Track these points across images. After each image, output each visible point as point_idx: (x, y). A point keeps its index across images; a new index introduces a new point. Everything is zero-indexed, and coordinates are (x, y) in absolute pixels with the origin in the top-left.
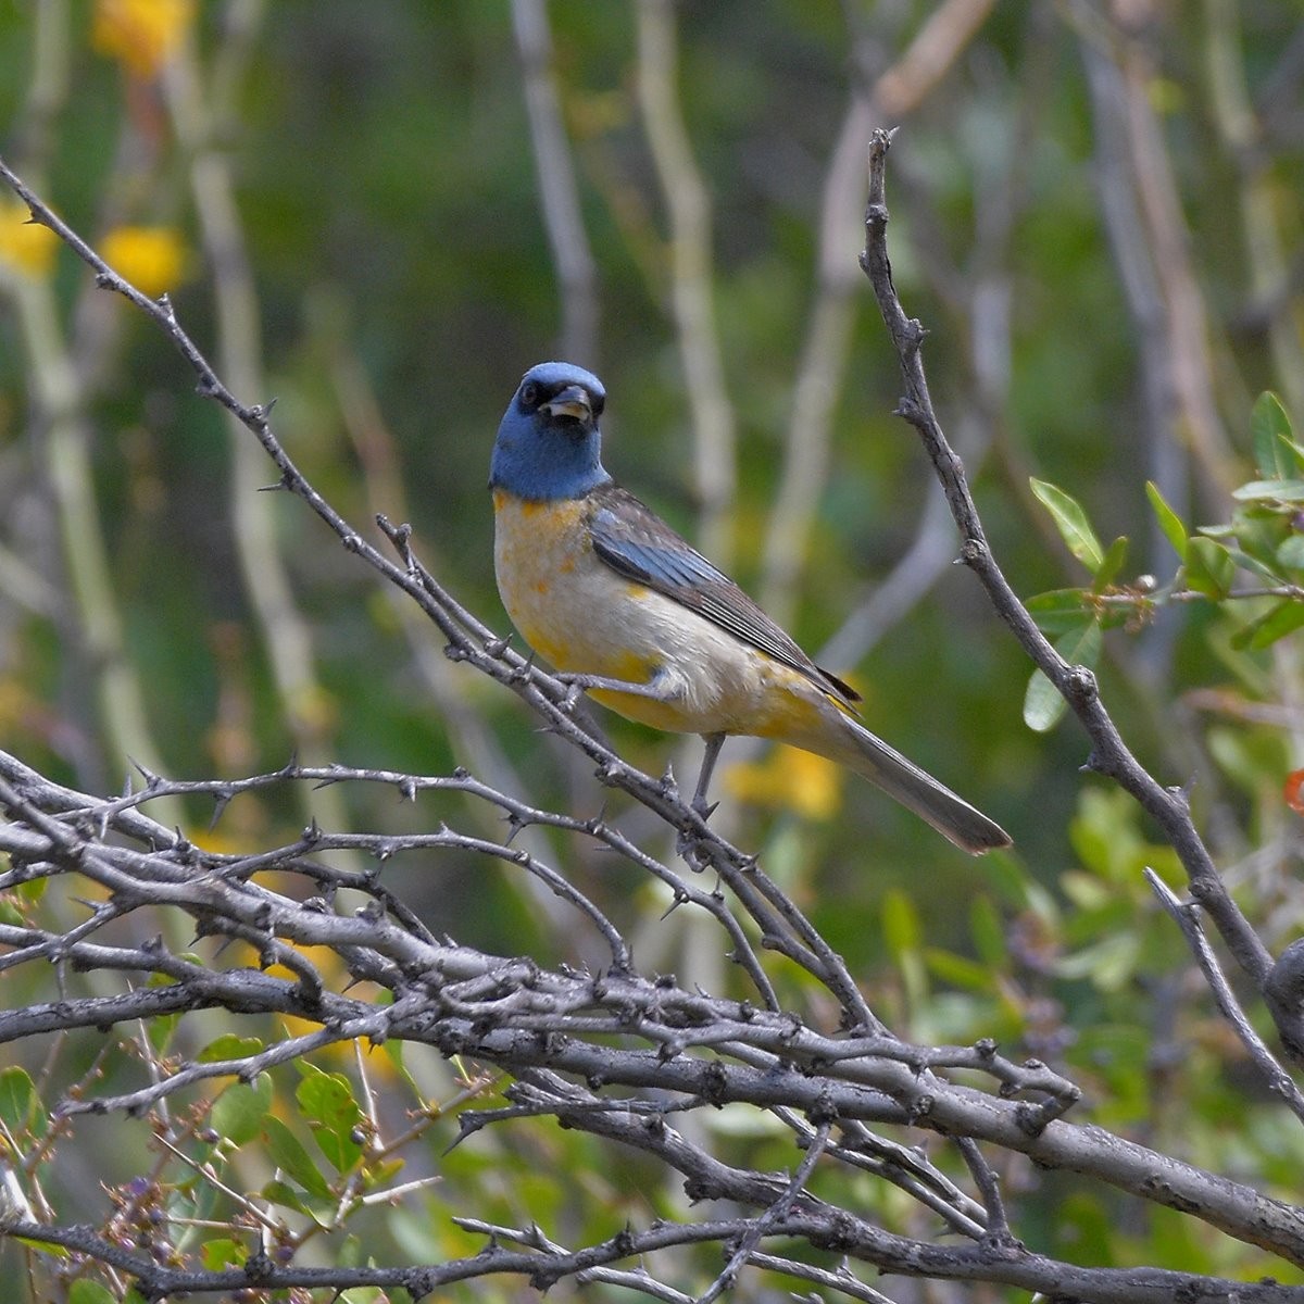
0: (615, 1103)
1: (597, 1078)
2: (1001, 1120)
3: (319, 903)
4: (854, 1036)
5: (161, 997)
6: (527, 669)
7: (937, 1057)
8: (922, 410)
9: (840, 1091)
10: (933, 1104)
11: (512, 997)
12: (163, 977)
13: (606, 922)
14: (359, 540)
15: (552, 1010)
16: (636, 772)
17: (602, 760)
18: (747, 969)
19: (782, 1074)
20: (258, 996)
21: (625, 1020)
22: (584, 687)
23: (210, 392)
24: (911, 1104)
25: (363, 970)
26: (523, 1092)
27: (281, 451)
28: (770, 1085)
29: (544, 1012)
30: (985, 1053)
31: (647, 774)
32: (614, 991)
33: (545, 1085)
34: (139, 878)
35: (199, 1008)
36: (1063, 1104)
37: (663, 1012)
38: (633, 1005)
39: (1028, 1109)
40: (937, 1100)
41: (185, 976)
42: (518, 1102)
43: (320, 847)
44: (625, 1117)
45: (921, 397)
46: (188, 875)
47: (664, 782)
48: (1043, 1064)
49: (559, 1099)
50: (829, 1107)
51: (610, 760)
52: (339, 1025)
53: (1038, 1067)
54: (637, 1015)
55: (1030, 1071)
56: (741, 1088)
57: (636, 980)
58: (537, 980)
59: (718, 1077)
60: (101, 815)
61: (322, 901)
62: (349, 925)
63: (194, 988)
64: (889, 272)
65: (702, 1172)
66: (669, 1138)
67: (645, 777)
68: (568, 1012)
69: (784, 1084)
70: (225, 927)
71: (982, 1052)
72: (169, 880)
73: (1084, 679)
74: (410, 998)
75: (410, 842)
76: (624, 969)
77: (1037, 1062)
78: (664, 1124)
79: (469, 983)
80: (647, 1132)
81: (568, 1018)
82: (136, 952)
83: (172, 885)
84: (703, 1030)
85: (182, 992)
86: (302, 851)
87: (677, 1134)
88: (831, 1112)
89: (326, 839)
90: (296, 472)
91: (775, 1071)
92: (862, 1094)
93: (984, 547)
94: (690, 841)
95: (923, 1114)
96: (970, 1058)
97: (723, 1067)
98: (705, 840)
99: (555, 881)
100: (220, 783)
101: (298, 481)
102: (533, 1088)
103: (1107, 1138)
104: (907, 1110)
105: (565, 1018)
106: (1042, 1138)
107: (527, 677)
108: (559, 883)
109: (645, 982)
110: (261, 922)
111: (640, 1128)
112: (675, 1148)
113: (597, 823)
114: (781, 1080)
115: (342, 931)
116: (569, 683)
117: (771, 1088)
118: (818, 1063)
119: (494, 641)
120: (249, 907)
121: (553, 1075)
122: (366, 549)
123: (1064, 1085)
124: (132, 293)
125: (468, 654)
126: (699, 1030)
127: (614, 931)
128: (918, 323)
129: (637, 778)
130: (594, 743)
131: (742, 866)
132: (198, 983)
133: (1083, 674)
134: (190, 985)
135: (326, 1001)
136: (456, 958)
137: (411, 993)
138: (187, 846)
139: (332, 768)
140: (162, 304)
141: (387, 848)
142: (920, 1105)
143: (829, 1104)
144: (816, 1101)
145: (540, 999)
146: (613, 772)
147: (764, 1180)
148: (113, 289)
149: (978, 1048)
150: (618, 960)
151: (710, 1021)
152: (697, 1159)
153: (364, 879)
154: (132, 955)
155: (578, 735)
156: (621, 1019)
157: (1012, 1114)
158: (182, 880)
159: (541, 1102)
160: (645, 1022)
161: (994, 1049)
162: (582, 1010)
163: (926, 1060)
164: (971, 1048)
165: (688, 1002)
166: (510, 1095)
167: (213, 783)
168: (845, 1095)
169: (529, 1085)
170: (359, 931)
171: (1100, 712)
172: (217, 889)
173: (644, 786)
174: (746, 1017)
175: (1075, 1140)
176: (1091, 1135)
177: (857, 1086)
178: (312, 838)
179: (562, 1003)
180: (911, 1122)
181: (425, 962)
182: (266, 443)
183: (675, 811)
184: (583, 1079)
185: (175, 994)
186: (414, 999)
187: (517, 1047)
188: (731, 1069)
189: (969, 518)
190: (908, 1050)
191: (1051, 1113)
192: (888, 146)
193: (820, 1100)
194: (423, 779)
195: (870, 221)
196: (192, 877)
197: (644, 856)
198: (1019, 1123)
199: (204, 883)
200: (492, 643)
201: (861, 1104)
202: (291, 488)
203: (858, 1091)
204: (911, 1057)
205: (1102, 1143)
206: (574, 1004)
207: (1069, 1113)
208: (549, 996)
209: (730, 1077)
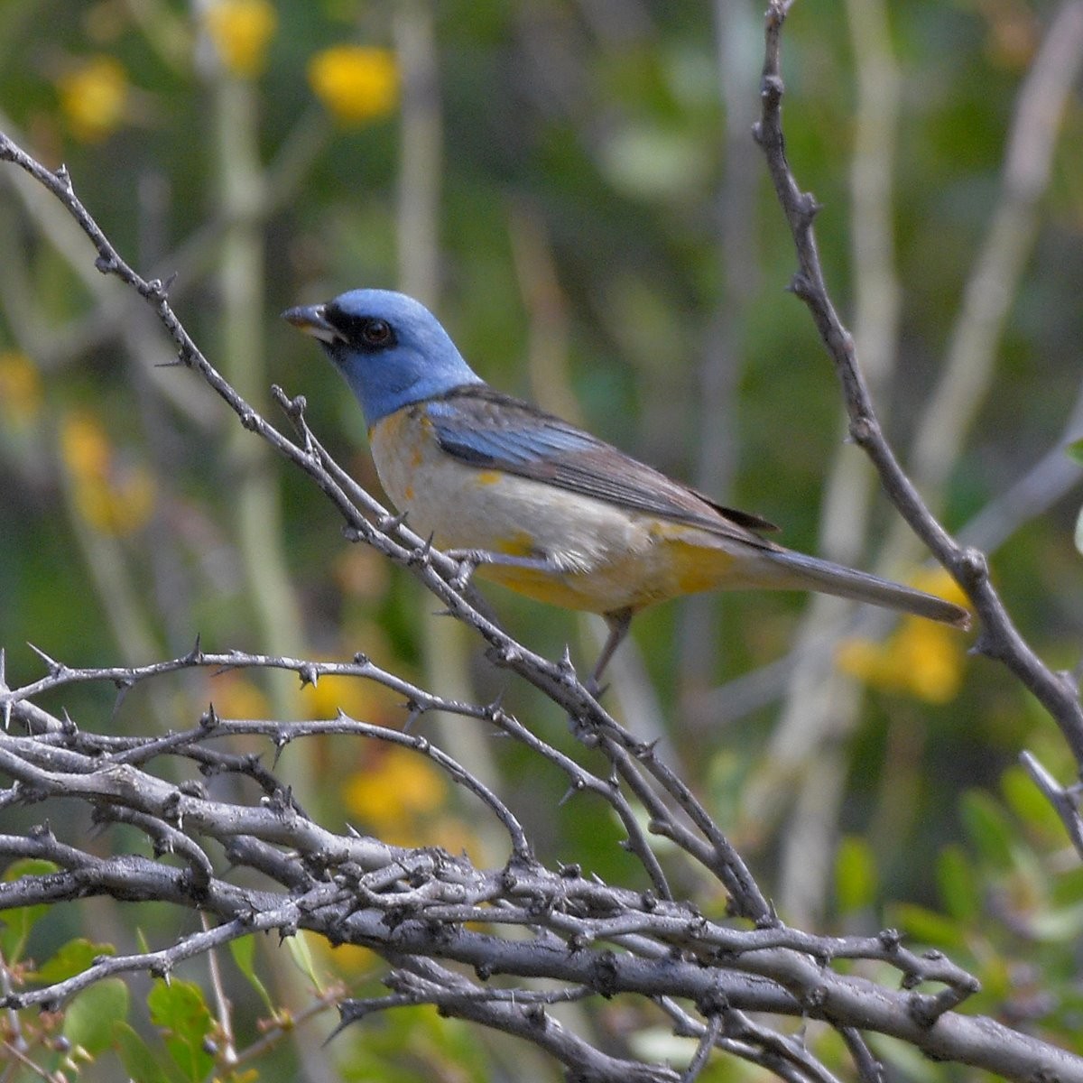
0: (500, 993)
1: (488, 967)
2: (894, 1011)
3: (195, 787)
4: (760, 927)
5: (46, 885)
6: (426, 550)
7: (842, 948)
8: (813, 285)
9: (731, 980)
10: (828, 996)
11: (425, 887)
12: (50, 864)
13: (506, 810)
14: (258, 418)
15: (463, 901)
16: (534, 656)
17: (500, 644)
18: (640, 856)
19: (673, 964)
20: (146, 884)
21: (536, 910)
22: (476, 563)
23: (110, 266)
24: (804, 996)
25: (240, 855)
26: (404, 980)
27: (180, 326)
28: (662, 975)
29: (454, 902)
30: (889, 945)
31: (545, 658)
32: (522, 883)
33: (425, 973)
34: (47, 769)
35: (85, 896)
36: (959, 995)
37: (569, 902)
38: (544, 896)
39: (921, 1001)
40: (832, 991)
41: (73, 863)
42: (398, 990)
43: (218, 733)
44: (505, 1007)
45: (813, 273)
46: (96, 766)
47: (561, 666)
48: (943, 955)
49: (439, 987)
50: (721, 998)
51: (507, 644)
52: (252, 917)
53: (938, 958)
54: (547, 906)
55: (930, 961)
56: (632, 979)
57: (536, 869)
58: (441, 870)
59: (609, 967)
60: (4, 703)
61: (200, 785)
62: (255, 815)
63: (82, 876)
64: (782, 144)
65: (583, 1063)
66: (550, 1027)
67: (542, 662)
68: (477, 903)
69: (675, 974)
70: (121, 815)
71: (885, 943)
72: (77, 770)
73: (975, 561)
74: (319, 889)
75: (309, 728)
76: (525, 859)
77: (937, 953)
78: (545, 1014)
79: (376, 874)
80: (528, 1021)
81: (478, 908)
82: (22, 839)
83: (80, 777)
84: (613, 921)
85: (68, 880)
86: (198, 738)
87: (558, 1023)
88: (722, 1003)
89: (223, 724)
90: (195, 347)
91: (665, 962)
92: (754, 985)
93: (875, 426)
94: (587, 726)
95: (817, 1005)
96: (874, 949)
97: (614, 957)
98: (602, 726)
99: (455, 768)
100: (122, 670)
101: (197, 358)
102: (413, 976)
103: (997, 1029)
104: (801, 1001)
105: (475, 908)
106: (934, 1030)
107: (425, 558)
108: (459, 771)
109: (546, 872)
110: (169, 813)
111: (520, 1017)
112: (556, 1038)
113: (495, 710)
114: (672, 971)
115: (249, 821)
116: (460, 560)
117: (661, 978)
118: (727, 955)
119: (387, 518)
120: (156, 798)
121: (432, 964)
122: (265, 427)
123: (964, 977)
124: (31, 164)
125: (367, 535)
126: (607, 921)
127: (514, 819)
128: (811, 197)
129: (534, 663)
130: (491, 626)
131: (639, 752)
132: (86, 871)
133: (974, 556)
134: (77, 873)
135: (214, 889)
136: (361, 848)
137: (320, 884)
138: (73, 730)
139: (232, 654)
140: (59, 176)
141: (285, 734)
142: (814, 996)
143: (720, 994)
144: (707, 991)
145: (451, 890)
146: (511, 656)
147: (646, 1071)
148: (12, 160)
149: (882, 940)
150: (518, 848)
151: (619, 912)
152: (578, 1050)
153: (248, 763)
154: (19, 842)
155: (476, 618)
156: (530, 909)
157: (904, 1005)
158: (89, 770)
159: (423, 992)
160: (555, 913)
161: (897, 941)
162: (493, 900)
163: (831, 952)
164: (875, 939)
165: (592, 892)
166: (392, 984)
167: (115, 670)
168: (736, 985)
169: (409, 973)
170: (265, 821)
171: (990, 596)
172: (125, 779)
173: (542, 670)
174: (648, 908)
175: (967, 1032)
176: (982, 1026)
177: (748, 976)
178: (210, 724)
179: (472, 894)
180: (805, 1013)
181: (331, 852)
182: (164, 318)
183: (572, 695)
184: (472, 969)
185: (60, 882)
186: (324, 890)
187: (406, 936)
188: (625, 958)
189: (859, 396)
190: (813, 941)
191: (946, 1004)
192: (783, 17)
193: (711, 991)
194: (323, 665)
195: (765, 93)
196: (100, 767)
197: (541, 743)
198: (912, 1015)
199: (111, 774)
200: (385, 520)
201: (753, 994)
202: (189, 364)
203: (749, 982)
204: (816, 948)
205: (993, 1035)
206: (484, 894)
207: (965, 1005)
208: (460, 887)
209: (620, 967)
